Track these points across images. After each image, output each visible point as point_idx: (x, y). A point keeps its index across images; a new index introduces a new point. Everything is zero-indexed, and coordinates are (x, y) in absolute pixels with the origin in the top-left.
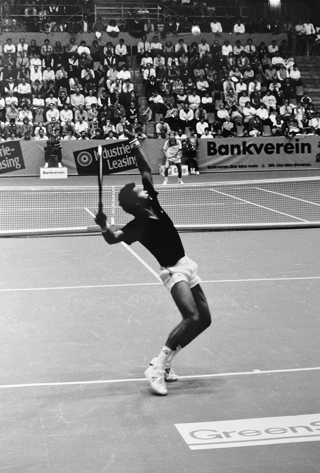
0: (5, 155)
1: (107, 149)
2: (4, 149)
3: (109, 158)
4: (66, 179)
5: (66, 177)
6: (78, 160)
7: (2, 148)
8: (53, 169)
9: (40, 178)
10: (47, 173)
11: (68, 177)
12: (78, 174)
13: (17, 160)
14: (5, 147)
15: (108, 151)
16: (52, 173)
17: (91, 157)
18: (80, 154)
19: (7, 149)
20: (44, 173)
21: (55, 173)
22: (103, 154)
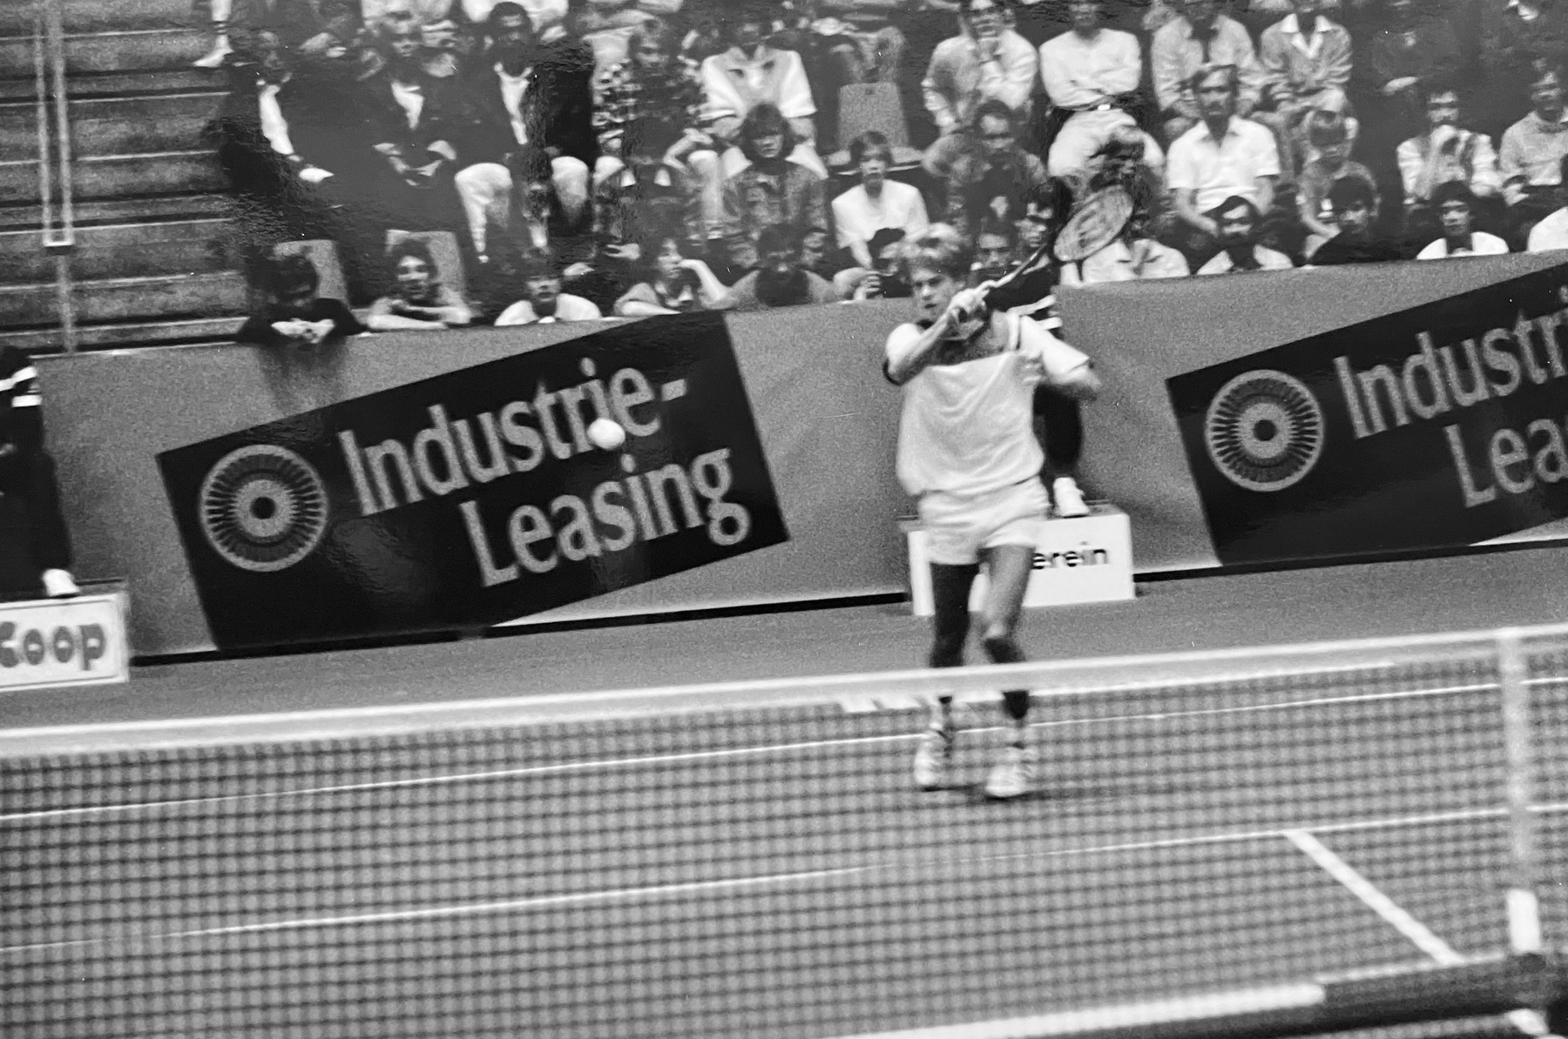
1: (1437, 344)
2: (595, 385)
3: (1457, 413)
4: (1122, 606)
5: (1125, 591)
6: (1210, 440)
7: (586, 379)
9: (909, 612)
11: (1139, 593)
12: (1214, 562)
13: (711, 475)
14: (605, 376)
15: (1446, 352)
17: (1317, 408)
18: (1227, 390)
19: (629, 387)
22: (1408, 379)
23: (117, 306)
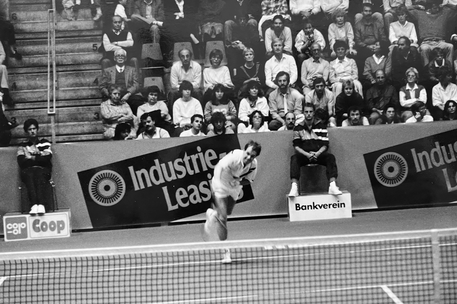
0: (205, 169)
1: (441, 145)
2: (201, 155)
3: (446, 165)
4: (348, 219)
5: (349, 215)
6: (375, 173)
7: (198, 152)
8: (319, 199)
9: (289, 220)
10: (305, 208)
11: (353, 216)
12: (376, 207)
14: (204, 151)
15: (443, 147)
16: (315, 207)
17: (405, 163)
18: (381, 157)
19: (210, 155)
20: (298, 207)
21: (324, 206)
22: (432, 155)
23: (68, 131)
